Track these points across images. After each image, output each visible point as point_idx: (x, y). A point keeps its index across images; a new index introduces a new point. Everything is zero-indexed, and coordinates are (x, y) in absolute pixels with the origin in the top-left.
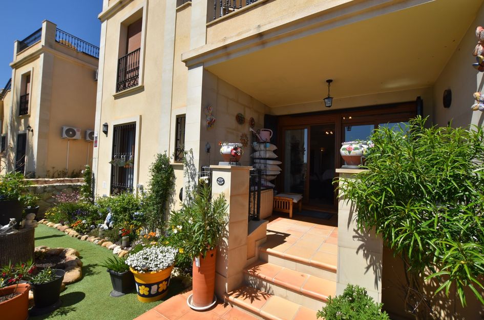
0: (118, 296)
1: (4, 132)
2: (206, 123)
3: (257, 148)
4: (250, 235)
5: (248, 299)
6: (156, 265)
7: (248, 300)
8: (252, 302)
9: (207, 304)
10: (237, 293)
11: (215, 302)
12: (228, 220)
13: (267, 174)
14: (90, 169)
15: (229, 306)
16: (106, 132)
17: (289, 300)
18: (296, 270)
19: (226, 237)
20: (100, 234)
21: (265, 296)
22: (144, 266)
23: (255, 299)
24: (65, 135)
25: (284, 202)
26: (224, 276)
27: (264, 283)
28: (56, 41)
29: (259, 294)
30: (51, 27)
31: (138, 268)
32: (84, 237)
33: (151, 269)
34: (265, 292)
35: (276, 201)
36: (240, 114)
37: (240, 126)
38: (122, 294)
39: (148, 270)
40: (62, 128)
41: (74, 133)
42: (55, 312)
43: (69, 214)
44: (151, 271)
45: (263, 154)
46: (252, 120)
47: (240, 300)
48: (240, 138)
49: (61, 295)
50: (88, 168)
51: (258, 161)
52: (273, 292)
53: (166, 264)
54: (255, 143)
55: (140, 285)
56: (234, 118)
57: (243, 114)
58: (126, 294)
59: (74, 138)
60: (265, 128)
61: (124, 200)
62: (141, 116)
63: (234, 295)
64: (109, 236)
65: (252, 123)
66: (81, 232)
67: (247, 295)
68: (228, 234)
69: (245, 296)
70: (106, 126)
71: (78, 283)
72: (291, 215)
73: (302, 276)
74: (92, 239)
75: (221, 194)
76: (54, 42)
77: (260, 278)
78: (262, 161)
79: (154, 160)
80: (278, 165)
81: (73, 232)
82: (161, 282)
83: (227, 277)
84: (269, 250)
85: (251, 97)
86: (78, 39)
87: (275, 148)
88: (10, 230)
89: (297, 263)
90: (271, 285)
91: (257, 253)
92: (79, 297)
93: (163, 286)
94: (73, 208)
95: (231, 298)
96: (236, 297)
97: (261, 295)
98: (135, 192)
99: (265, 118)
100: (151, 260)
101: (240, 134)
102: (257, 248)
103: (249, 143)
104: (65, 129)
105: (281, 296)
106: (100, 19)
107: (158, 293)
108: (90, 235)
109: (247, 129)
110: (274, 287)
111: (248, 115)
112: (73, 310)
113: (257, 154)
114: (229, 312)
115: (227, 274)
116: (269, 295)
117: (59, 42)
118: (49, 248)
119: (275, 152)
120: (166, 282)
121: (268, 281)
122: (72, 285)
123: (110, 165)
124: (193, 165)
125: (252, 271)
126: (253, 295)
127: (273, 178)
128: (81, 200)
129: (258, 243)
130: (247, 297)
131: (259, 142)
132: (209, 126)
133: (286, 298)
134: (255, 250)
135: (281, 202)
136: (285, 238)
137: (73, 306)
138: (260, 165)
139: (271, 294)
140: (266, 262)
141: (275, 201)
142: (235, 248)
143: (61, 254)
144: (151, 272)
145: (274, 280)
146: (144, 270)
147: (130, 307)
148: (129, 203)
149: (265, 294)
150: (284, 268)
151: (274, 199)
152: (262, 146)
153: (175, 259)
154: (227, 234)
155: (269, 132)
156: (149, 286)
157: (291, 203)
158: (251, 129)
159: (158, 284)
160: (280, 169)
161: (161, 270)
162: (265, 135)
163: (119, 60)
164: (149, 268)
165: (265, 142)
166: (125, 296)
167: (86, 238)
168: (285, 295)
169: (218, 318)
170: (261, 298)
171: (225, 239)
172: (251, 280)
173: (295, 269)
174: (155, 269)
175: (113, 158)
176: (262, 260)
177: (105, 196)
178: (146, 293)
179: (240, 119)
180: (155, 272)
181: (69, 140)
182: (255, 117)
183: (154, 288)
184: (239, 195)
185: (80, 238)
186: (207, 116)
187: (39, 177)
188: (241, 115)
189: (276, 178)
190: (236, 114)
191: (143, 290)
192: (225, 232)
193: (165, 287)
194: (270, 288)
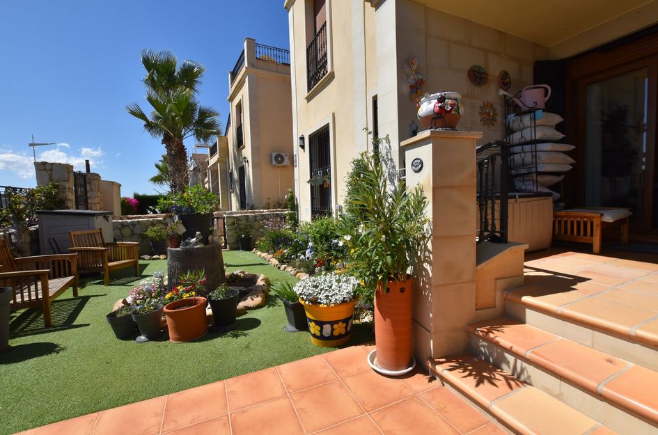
0: (291, 332)
1: (231, 168)
2: (406, 89)
3: (515, 126)
4: (483, 265)
5: (472, 378)
6: (327, 297)
7: (472, 381)
8: (477, 385)
9: (397, 368)
10: (453, 364)
11: (411, 368)
12: (430, 232)
13: (539, 170)
14: (293, 193)
15: (437, 382)
16: (303, 147)
17: (564, 402)
18: (593, 348)
19: (428, 262)
20: (297, 264)
21: (512, 383)
22: (310, 294)
23: (486, 382)
24: (274, 163)
25: (578, 223)
26: (427, 330)
27: (511, 359)
28: (257, 58)
29: (498, 376)
30: (252, 43)
31: (303, 296)
32: (283, 267)
33: (319, 300)
34: (513, 375)
35: (560, 222)
36: (475, 67)
37: (477, 90)
38: (296, 330)
39: (315, 302)
40: (272, 155)
41: (283, 160)
42: (229, 334)
43: (274, 242)
44: (321, 303)
45: (528, 134)
46: (505, 75)
47: (456, 377)
48: (479, 110)
49: (237, 318)
50: (291, 192)
51: (518, 149)
52: (529, 377)
53: (340, 298)
54: (512, 117)
55: (311, 321)
56: (465, 76)
57: (483, 66)
58: (300, 331)
59: (283, 164)
60: (535, 84)
61: (322, 225)
62: (333, 114)
63: (447, 365)
64: (305, 267)
65: (505, 81)
66: (282, 262)
67: (471, 371)
68: (431, 256)
69: (467, 373)
70: (302, 139)
71: (259, 310)
72: (596, 246)
73: (609, 361)
74: (290, 269)
75: (417, 187)
76: (255, 60)
77: (497, 344)
78: (527, 148)
79: (350, 168)
80: (565, 153)
81: (275, 262)
82: (337, 322)
83: (432, 331)
84: (527, 299)
85: (500, 32)
86: (277, 49)
87: (557, 119)
88: (196, 243)
89: (596, 333)
90: (525, 365)
91: (498, 302)
92: (255, 323)
93: (340, 329)
94: (277, 237)
95: (439, 368)
96: (450, 370)
97: (502, 378)
98: (334, 215)
99: (534, 68)
100: (321, 290)
101: (480, 103)
102: (498, 294)
103: (499, 118)
104: (274, 155)
105: (549, 392)
106: (286, 8)
107: (332, 337)
108: (288, 266)
109: (493, 94)
110: (531, 371)
111: (495, 68)
112: (245, 335)
113: (516, 137)
114: (433, 391)
115: (431, 326)
116: (520, 382)
117: (259, 59)
118: (246, 273)
119: (558, 127)
120: (345, 324)
121: (517, 356)
122: (253, 311)
123: (309, 185)
124: (391, 160)
125: (486, 330)
126: (485, 374)
127: (556, 179)
128: (286, 228)
129: (501, 283)
130: (470, 375)
131: (520, 113)
132: (412, 93)
133: (559, 397)
134: (494, 295)
135: (572, 222)
136: (575, 284)
137: (246, 332)
138: (523, 155)
139: (524, 382)
140: (520, 320)
141: (557, 221)
142: (449, 284)
143: (253, 279)
144: (321, 306)
145: (529, 355)
146: (310, 301)
147: (298, 347)
148: (327, 229)
149: (513, 380)
150: (561, 338)
151: (555, 216)
152: (527, 120)
153: (354, 292)
154: (429, 257)
155: (543, 89)
156: (320, 324)
157: (597, 222)
158: (502, 92)
159: (332, 323)
160: (570, 160)
161: (333, 305)
162: (534, 96)
163: (308, 50)
164: (318, 298)
165: (531, 111)
166: (298, 333)
167: (285, 268)
168: (557, 392)
169: (411, 393)
170: (501, 382)
171: (426, 266)
172: (483, 347)
173: (589, 343)
174: (324, 301)
175: (311, 176)
176: (513, 317)
177: (307, 223)
178: (318, 334)
179: (477, 76)
180: (325, 306)
181: (279, 167)
182: (512, 69)
183: (327, 328)
184: (452, 187)
185: (279, 268)
186: (408, 76)
187: (256, 209)
188: (479, 67)
189: (563, 180)
190: (467, 67)
191: (314, 328)
192: (427, 254)
193: (343, 332)
194: (522, 370)
